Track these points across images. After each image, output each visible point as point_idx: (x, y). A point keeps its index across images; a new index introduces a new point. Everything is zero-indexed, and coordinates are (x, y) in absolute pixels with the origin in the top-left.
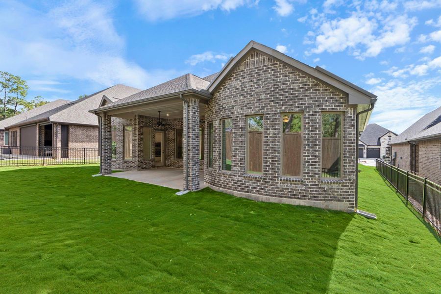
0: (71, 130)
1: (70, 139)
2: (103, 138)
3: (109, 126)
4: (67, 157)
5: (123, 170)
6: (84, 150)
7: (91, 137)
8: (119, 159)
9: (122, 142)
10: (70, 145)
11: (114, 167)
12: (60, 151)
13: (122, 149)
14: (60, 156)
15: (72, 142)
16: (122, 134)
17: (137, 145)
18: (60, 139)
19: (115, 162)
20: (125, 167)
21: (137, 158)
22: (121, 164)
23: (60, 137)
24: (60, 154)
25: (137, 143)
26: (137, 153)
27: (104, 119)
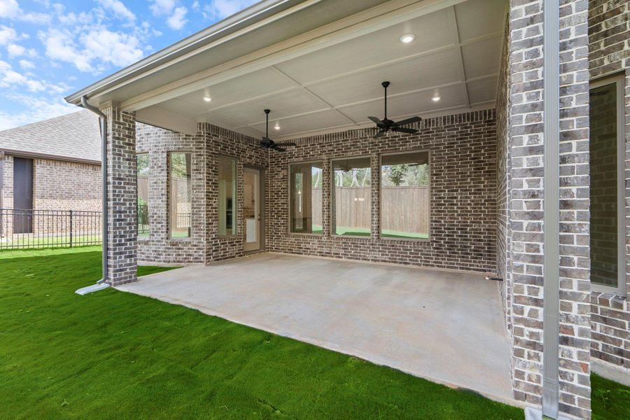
0: (40, 169)
1: (38, 190)
2: (110, 179)
3: (129, 144)
4: (30, 230)
5: (166, 265)
6: (71, 216)
7: (89, 188)
8: (156, 238)
9: (164, 192)
10: (37, 203)
11: (143, 257)
12: (10, 219)
13: (164, 211)
14: (11, 229)
15: (42, 197)
16: (165, 173)
17: (204, 202)
18: (11, 190)
19: (146, 243)
20: (172, 258)
21: (203, 233)
22: (162, 249)
23: (11, 185)
24: (10, 225)
25: (203, 195)
26: (204, 220)
27: (114, 122)
